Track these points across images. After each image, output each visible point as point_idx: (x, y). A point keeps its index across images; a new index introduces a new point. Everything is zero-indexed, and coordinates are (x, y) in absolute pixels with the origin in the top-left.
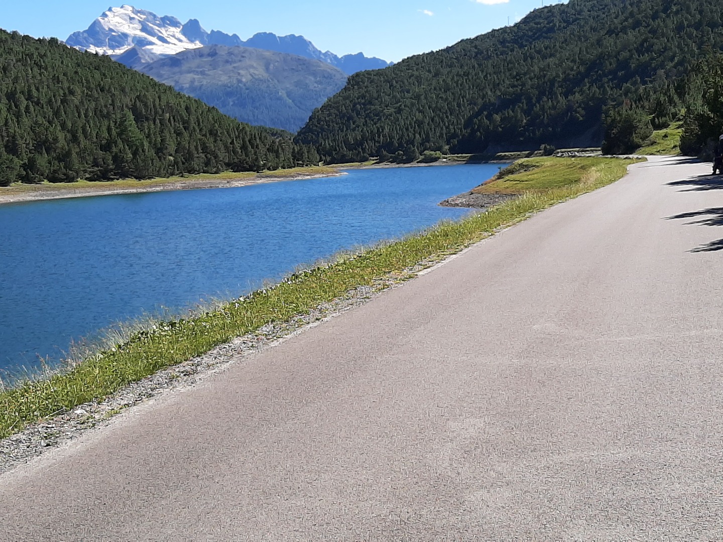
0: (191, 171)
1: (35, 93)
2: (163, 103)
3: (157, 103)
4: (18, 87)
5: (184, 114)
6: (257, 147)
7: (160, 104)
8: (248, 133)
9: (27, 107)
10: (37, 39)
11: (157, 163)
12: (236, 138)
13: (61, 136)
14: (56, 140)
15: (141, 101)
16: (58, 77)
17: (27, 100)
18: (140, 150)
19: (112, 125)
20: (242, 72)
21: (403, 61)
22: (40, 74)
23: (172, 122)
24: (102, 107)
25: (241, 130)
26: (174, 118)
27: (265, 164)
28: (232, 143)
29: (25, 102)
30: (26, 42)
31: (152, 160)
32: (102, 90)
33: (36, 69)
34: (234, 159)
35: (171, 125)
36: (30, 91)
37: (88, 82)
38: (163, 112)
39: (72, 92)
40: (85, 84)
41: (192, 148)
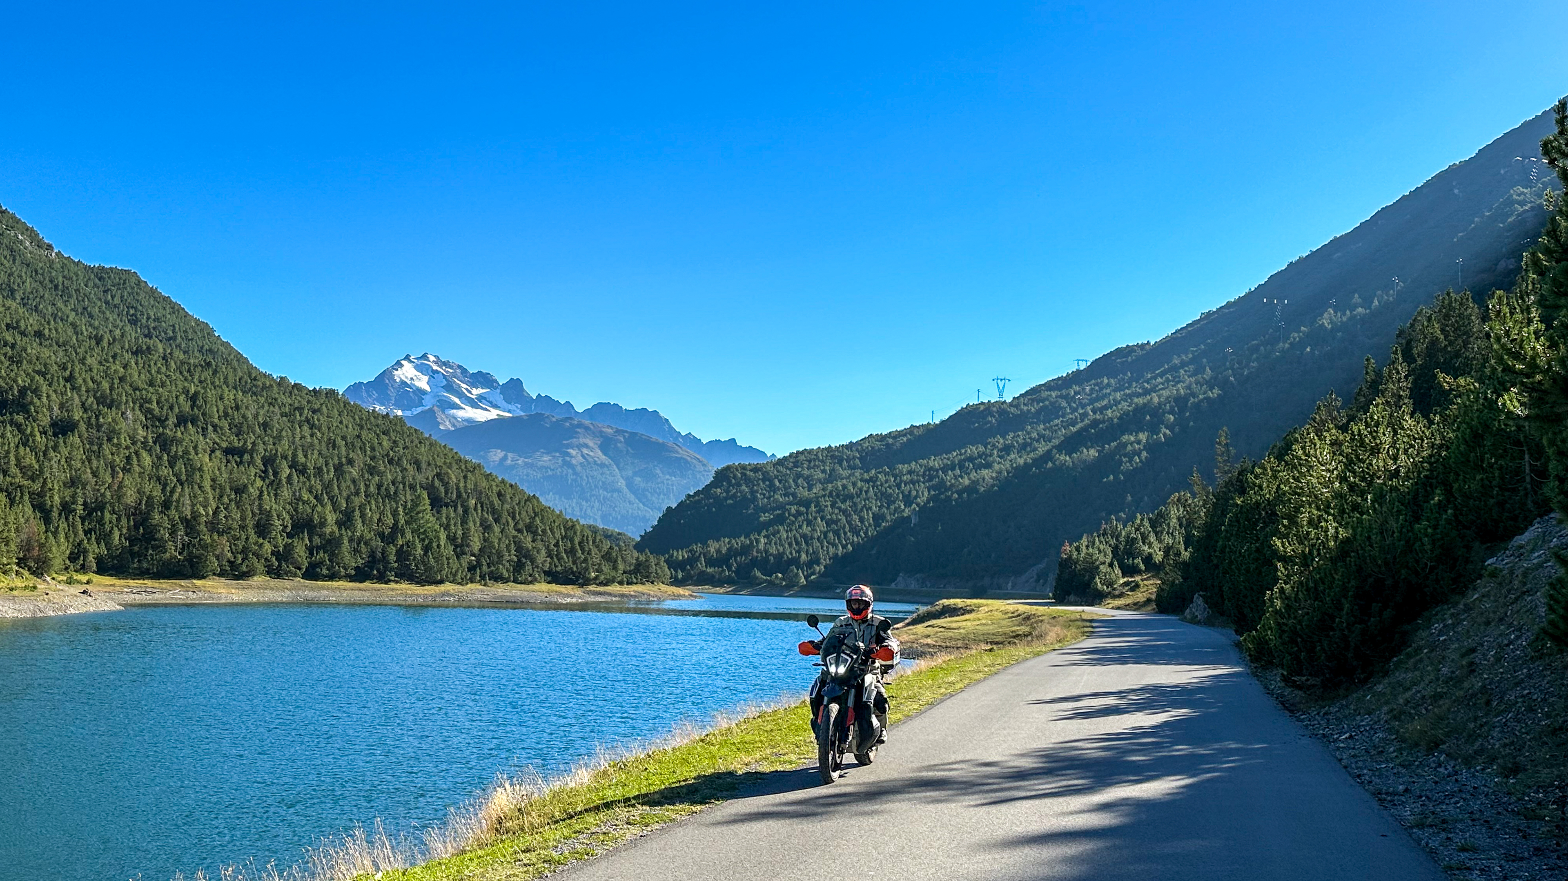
0: (497, 578)
1: (301, 458)
2: (470, 486)
3: (462, 485)
4: (280, 450)
5: (496, 502)
6: (589, 553)
7: (465, 486)
8: (578, 534)
9: (289, 478)
10: (311, 389)
11: (455, 565)
12: (562, 539)
13: (331, 518)
14: (323, 524)
15: (441, 480)
16: (334, 441)
17: (290, 467)
18: (435, 545)
19: (400, 509)
20: (572, 452)
21: (791, 455)
22: (312, 436)
23: (480, 511)
24: (388, 485)
25: (570, 527)
26: (482, 506)
27: (597, 576)
28: (557, 545)
29: (288, 471)
30: (296, 391)
31: (448, 559)
32: (391, 462)
33: (306, 427)
34: (556, 566)
35: (477, 514)
36: (295, 455)
37: (373, 449)
38: (468, 497)
39: (350, 462)
40: (368, 453)
41: (503, 546)
